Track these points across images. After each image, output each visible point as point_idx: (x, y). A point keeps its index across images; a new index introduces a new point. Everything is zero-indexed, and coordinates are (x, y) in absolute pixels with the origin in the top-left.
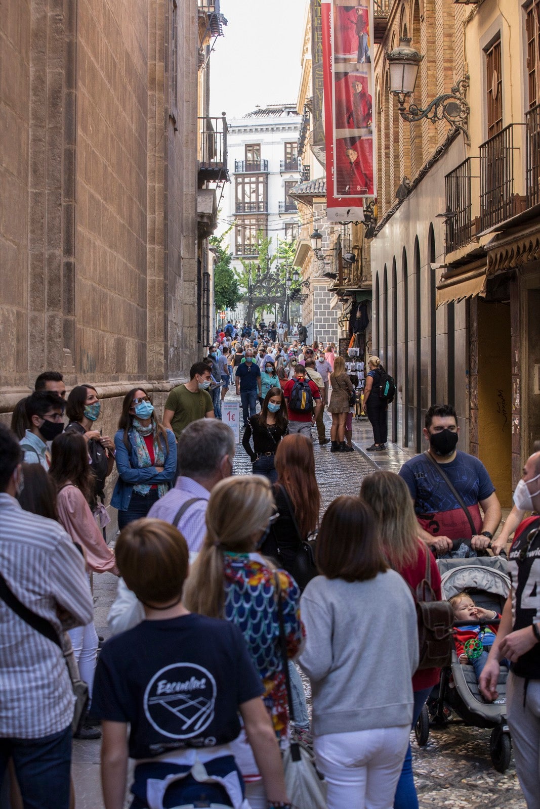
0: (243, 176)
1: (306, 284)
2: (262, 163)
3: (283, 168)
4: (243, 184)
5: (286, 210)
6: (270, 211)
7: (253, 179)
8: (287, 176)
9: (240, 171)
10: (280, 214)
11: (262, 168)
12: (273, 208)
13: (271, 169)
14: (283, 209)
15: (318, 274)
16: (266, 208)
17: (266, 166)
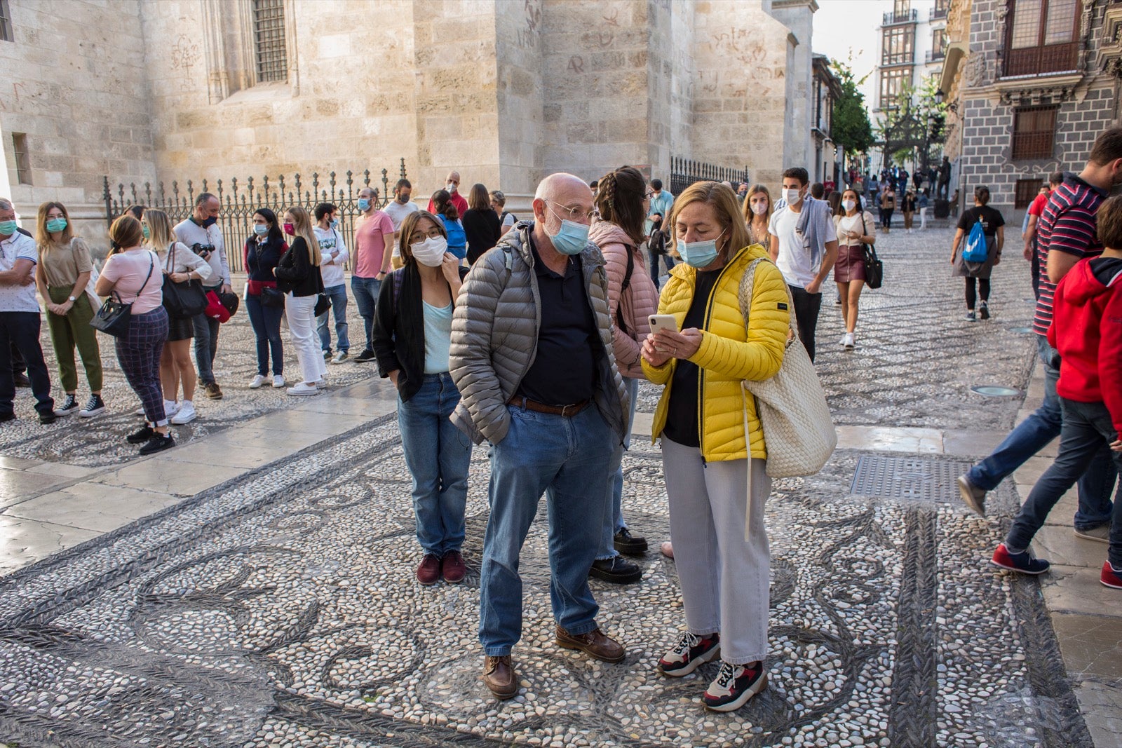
0: (891, 27)
1: (953, 108)
2: (911, 12)
3: (933, 16)
4: (891, 36)
5: (933, 59)
6: (916, 62)
7: (901, 31)
8: (936, 25)
9: (889, 23)
10: (927, 64)
11: (911, 18)
12: (920, 58)
13: (919, 19)
14: (930, 59)
15: (974, 82)
16: (913, 58)
17: (915, 15)
